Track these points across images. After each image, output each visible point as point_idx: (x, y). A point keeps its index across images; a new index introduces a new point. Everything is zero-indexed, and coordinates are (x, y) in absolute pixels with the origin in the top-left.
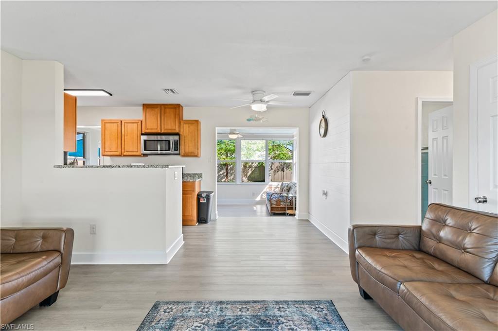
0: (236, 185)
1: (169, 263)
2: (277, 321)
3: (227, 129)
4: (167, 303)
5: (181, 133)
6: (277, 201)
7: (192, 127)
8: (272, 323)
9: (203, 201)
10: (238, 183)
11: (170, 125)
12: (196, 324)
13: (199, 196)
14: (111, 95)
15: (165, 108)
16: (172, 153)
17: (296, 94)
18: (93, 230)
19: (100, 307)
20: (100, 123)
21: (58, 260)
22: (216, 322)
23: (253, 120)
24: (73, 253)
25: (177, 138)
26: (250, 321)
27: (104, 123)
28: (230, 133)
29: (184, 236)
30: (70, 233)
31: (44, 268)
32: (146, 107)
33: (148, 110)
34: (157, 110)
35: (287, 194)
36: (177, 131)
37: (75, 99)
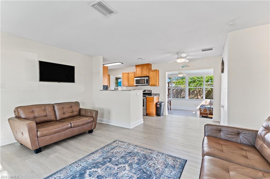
0: (186, 100)
1: (132, 129)
2: (152, 159)
3: (177, 72)
4: (119, 141)
5: (150, 76)
6: (204, 110)
7: (155, 73)
8: (149, 159)
9: (158, 106)
10: (186, 99)
11: (145, 73)
12: (122, 150)
13: (157, 104)
14: (122, 63)
15: (143, 66)
16: (146, 84)
17: (203, 50)
18: (109, 113)
19: (101, 137)
20: (122, 74)
21: (92, 119)
22: (128, 152)
23: (185, 67)
24: (98, 118)
25: (148, 78)
26: (140, 155)
27: (123, 74)
28: (179, 74)
29: (144, 120)
30: (97, 112)
31: (87, 121)
32: (137, 66)
33: (137, 67)
34: (141, 67)
35: (210, 106)
36: (148, 75)
37: (107, 67)
